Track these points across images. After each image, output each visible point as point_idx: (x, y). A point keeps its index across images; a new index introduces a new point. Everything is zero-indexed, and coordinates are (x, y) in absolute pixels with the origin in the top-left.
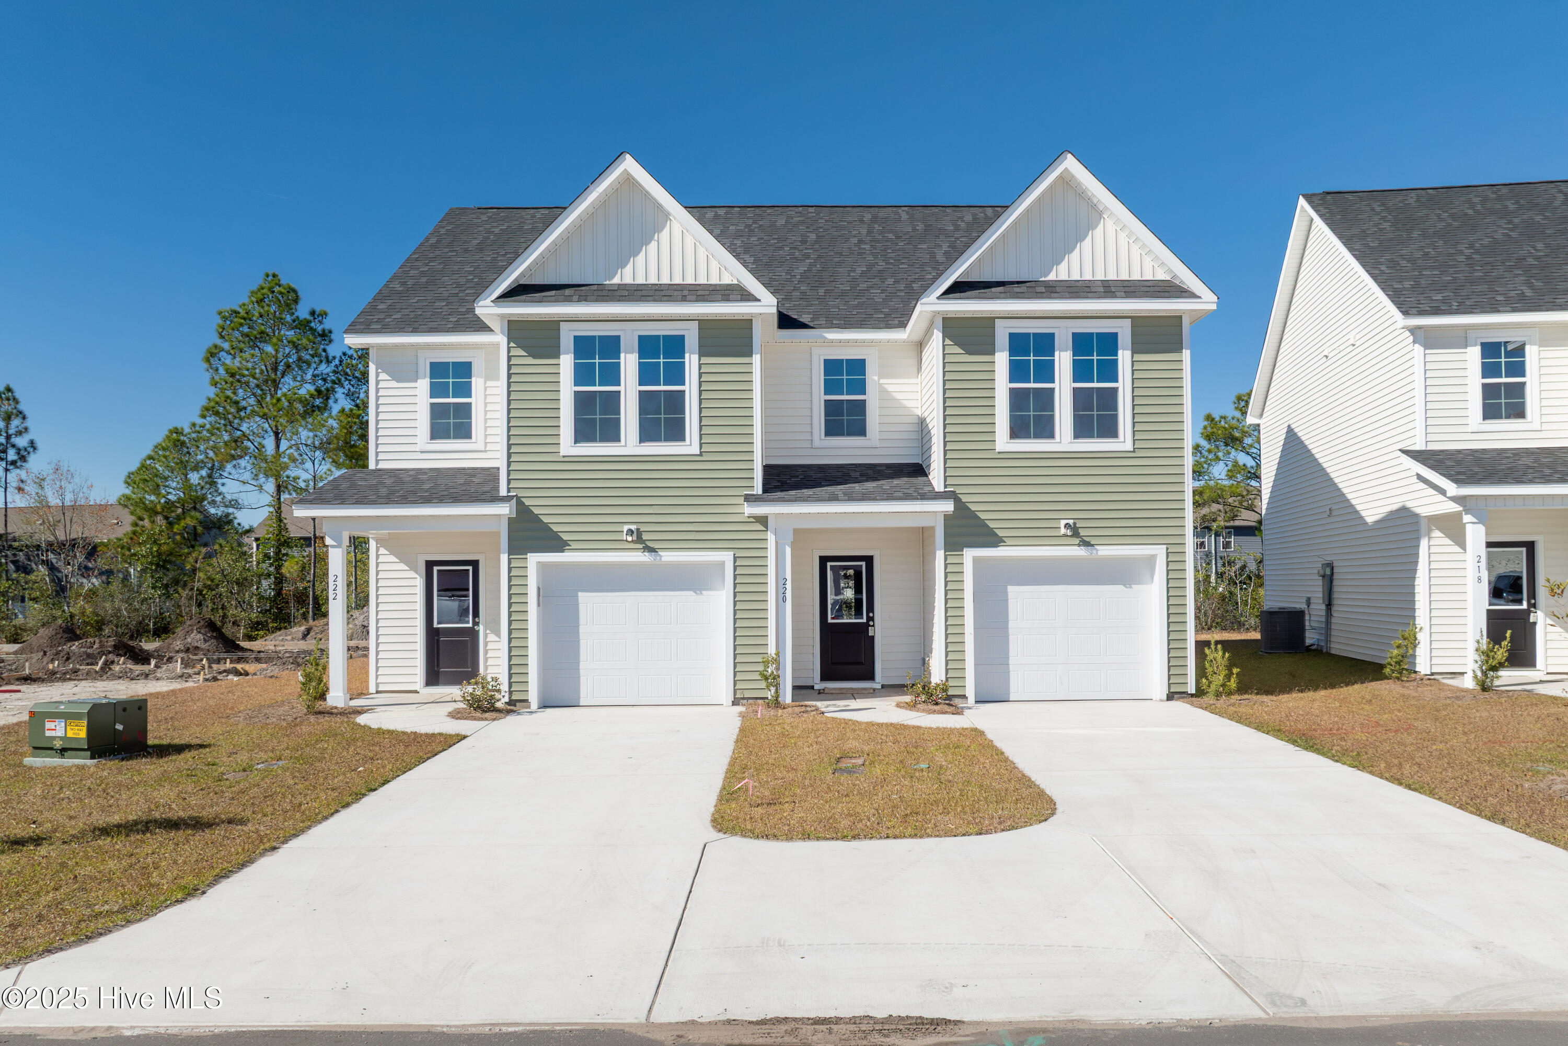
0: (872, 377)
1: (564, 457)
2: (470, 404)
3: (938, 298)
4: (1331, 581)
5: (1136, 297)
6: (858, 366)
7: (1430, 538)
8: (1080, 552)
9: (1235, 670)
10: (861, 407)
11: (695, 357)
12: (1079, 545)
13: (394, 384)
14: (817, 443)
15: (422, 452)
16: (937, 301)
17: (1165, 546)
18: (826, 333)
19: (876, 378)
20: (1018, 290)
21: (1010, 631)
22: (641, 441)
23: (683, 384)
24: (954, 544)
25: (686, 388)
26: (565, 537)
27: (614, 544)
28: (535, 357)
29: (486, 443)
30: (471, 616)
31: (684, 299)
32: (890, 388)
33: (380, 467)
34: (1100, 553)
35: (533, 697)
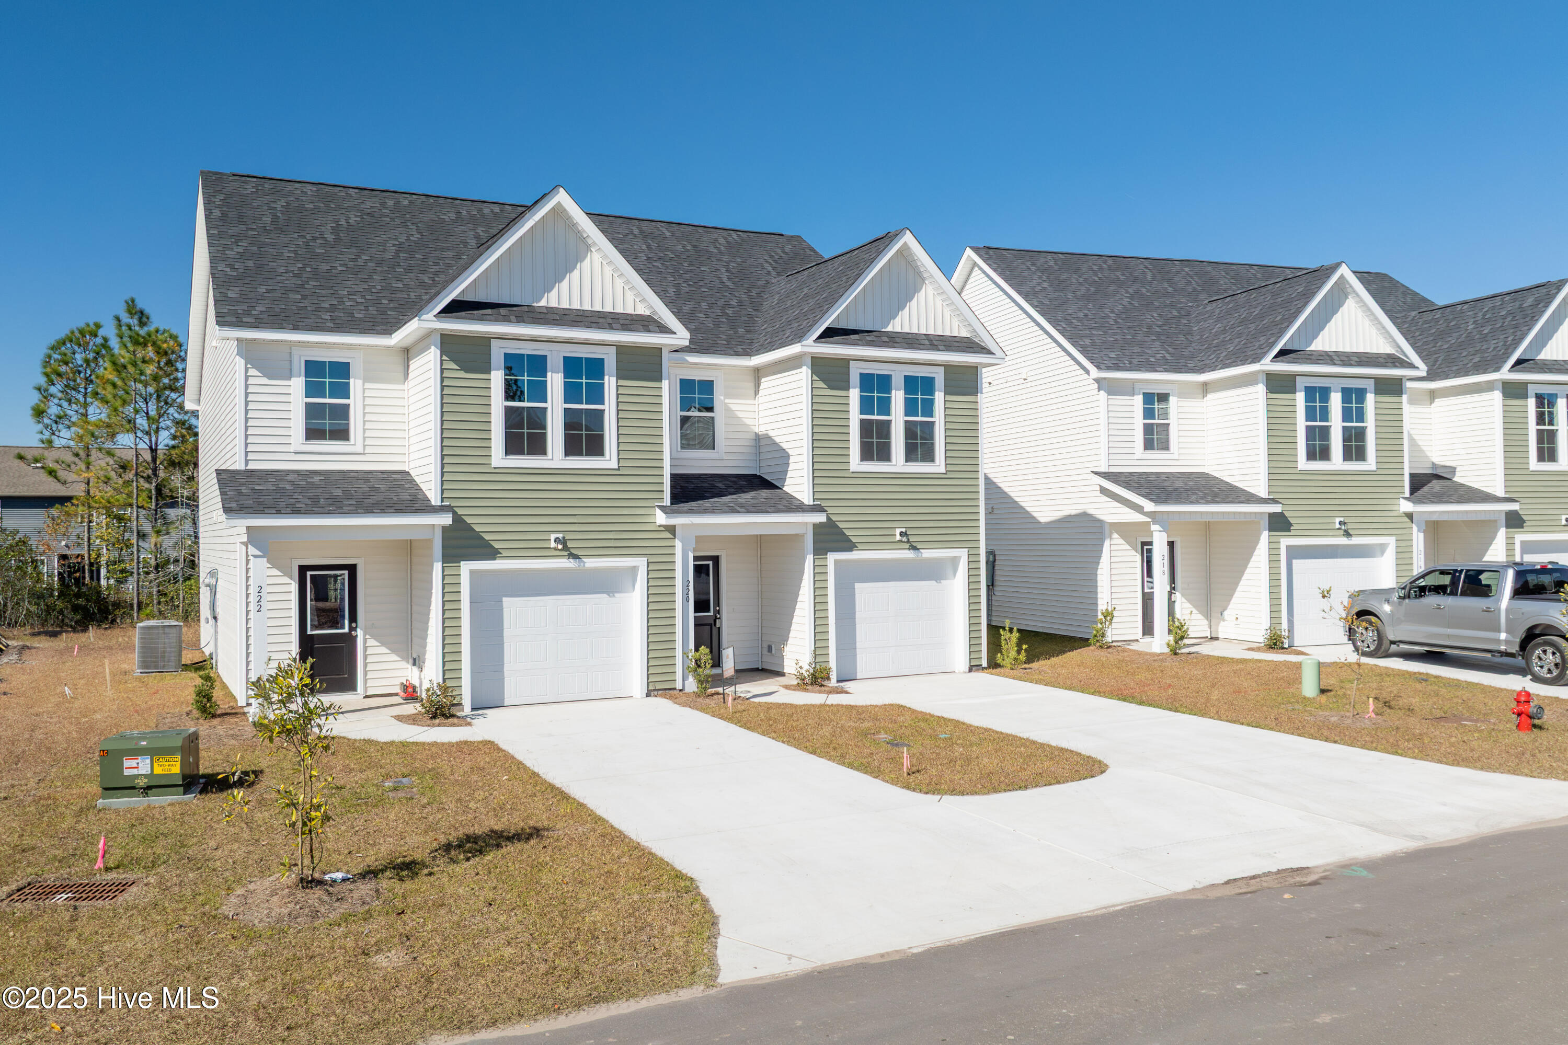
0: (720, 398)
1: (495, 468)
2: (348, 405)
3: (814, 341)
4: (994, 567)
5: (953, 351)
6: (707, 386)
7: (1111, 539)
8: (909, 554)
9: (1024, 647)
10: (710, 423)
11: (613, 380)
12: (909, 549)
13: (265, 381)
14: (675, 454)
15: (296, 453)
16: (814, 344)
17: (967, 550)
18: (690, 356)
19: (722, 398)
20: (868, 338)
21: (857, 620)
22: (566, 454)
23: (603, 403)
24: (821, 550)
25: (605, 407)
26: (496, 545)
27: (542, 552)
28: (467, 370)
29: (364, 446)
30: (347, 622)
31: (611, 327)
32: (733, 407)
33: (252, 466)
34: (924, 555)
35: (466, 700)
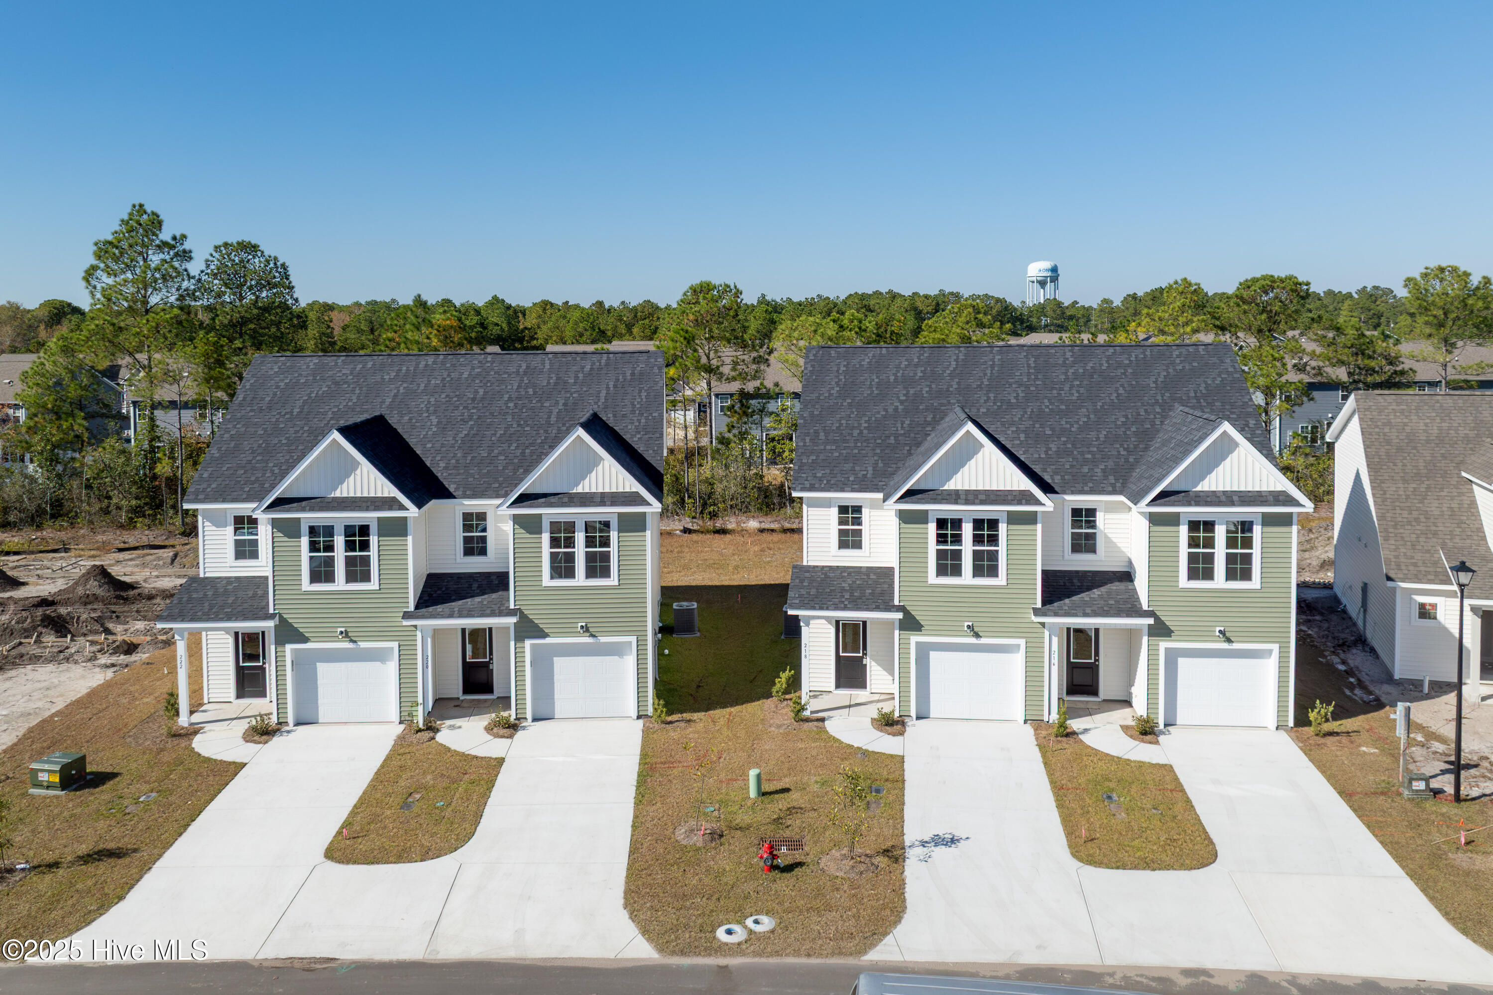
0: (490, 523)
1: (304, 592)
2: (257, 540)
6: (482, 516)
8: (589, 640)
10: (483, 540)
11: (376, 537)
12: (589, 637)
13: (213, 529)
14: (458, 561)
15: (230, 567)
16: (507, 509)
17: (636, 637)
18: (464, 500)
19: (492, 523)
20: (553, 500)
22: (347, 582)
23: (370, 551)
24: (520, 638)
25: (371, 553)
26: (307, 635)
27: (333, 638)
30: (261, 660)
31: (368, 509)
33: (206, 575)
34: (601, 641)
35: (291, 720)
